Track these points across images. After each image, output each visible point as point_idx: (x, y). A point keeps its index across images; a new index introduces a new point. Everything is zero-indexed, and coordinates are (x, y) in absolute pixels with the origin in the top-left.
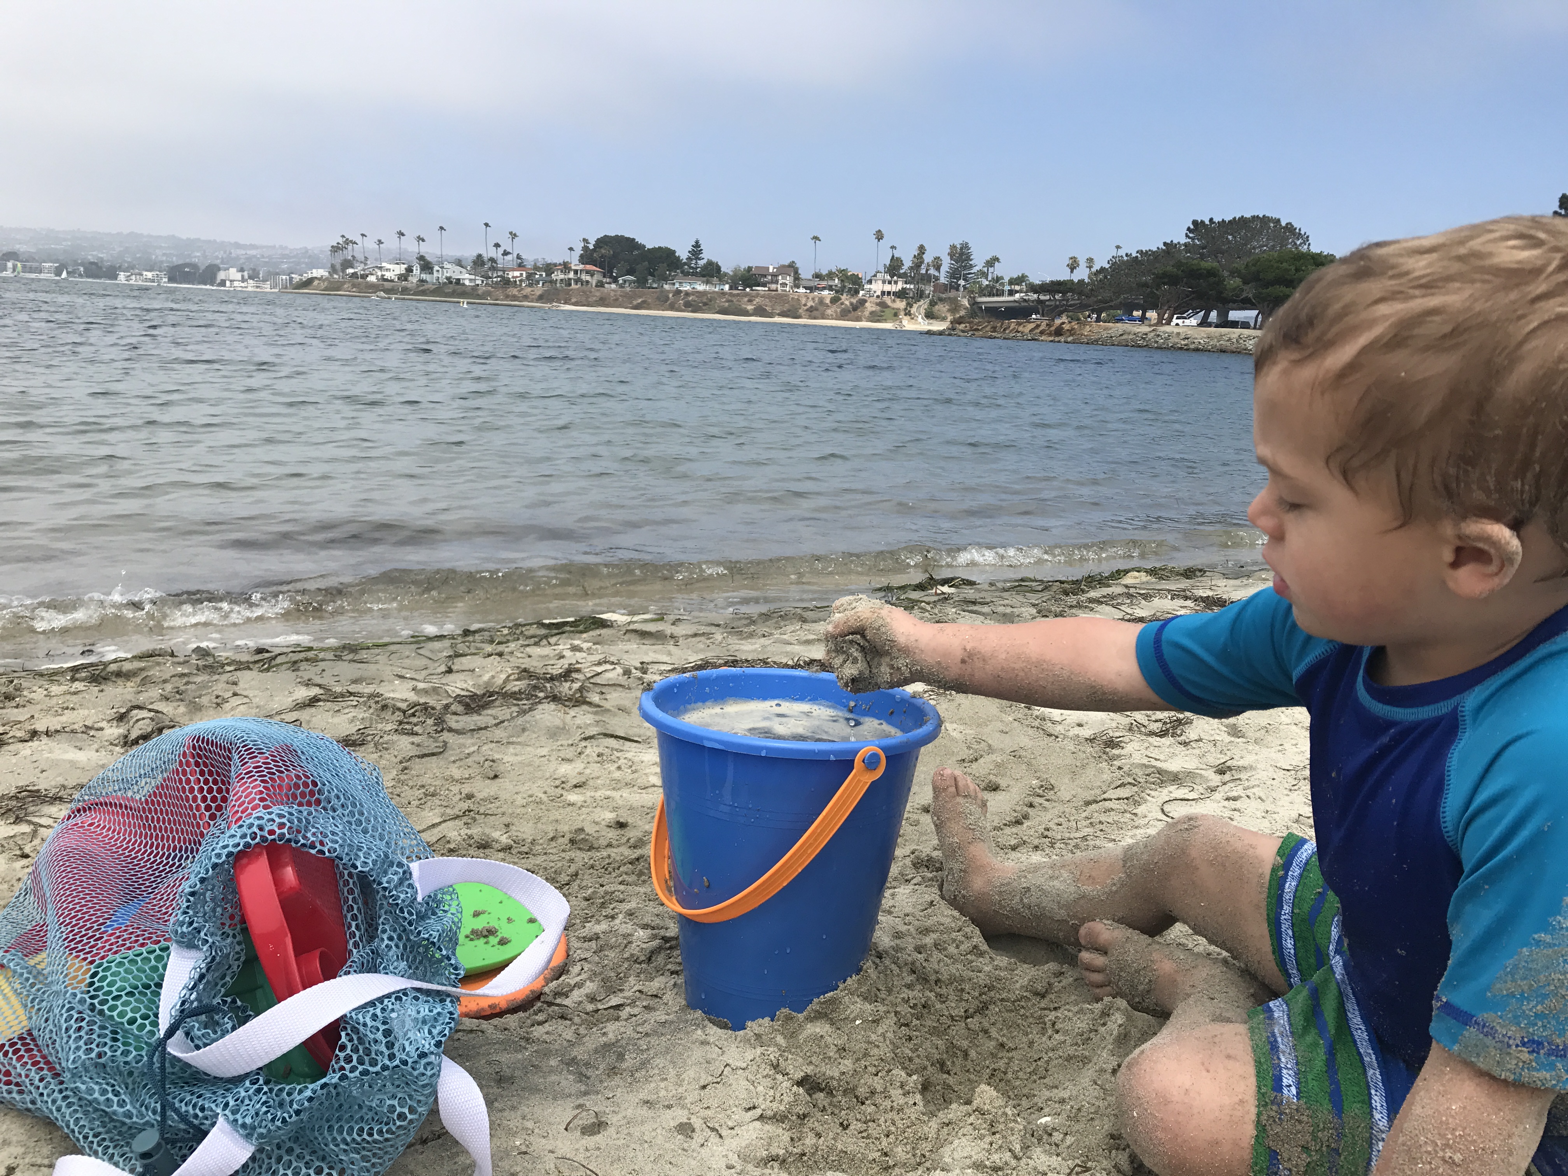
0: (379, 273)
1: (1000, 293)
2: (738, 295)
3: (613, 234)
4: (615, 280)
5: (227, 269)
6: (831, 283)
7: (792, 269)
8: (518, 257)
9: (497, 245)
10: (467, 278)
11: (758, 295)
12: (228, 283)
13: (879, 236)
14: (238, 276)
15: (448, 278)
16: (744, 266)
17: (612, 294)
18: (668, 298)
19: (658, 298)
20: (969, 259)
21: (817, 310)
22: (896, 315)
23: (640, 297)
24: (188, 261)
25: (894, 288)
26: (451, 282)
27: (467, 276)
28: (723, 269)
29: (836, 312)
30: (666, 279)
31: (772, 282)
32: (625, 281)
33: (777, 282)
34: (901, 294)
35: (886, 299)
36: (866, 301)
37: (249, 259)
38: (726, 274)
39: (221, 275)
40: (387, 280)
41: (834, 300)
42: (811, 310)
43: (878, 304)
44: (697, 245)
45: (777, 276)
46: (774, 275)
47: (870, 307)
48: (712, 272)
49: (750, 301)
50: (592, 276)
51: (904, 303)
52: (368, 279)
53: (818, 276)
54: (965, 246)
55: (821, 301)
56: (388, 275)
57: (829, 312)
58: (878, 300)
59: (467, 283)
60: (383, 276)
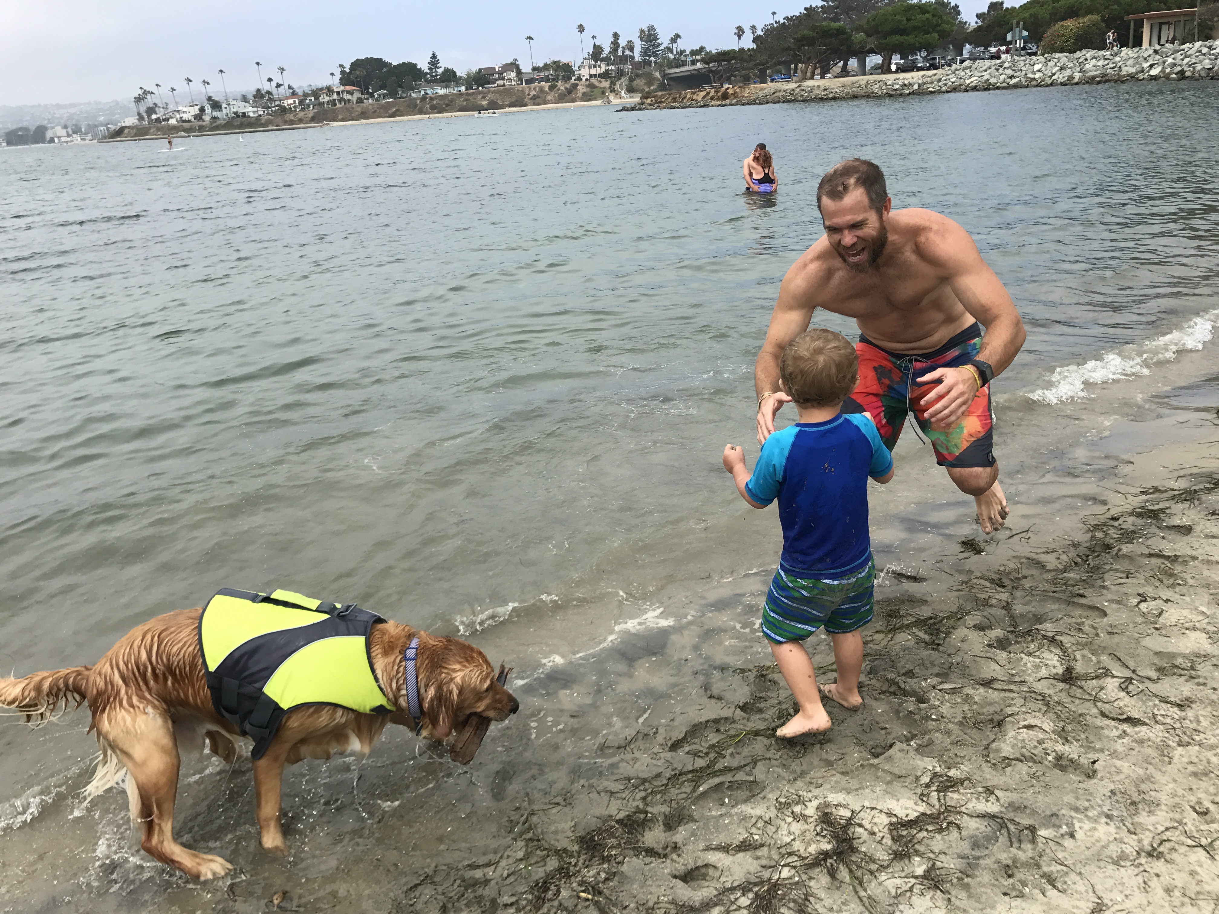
0: (178, 116)
1: (684, 64)
2: (473, 94)
3: (363, 58)
4: (371, 95)
5: (53, 128)
6: (547, 73)
7: (514, 66)
8: (290, 87)
9: (270, 80)
10: (250, 111)
11: (489, 92)
12: (56, 140)
13: (581, 29)
14: (64, 132)
15: (236, 113)
16: (474, 69)
17: (370, 107)
18: (417, 104)
19: (408, 106)
20: (656, 38)
21: (539, 97)
22: (603, 93)
23: (394, 107)
24: (20, 126)
25: (599, 71)
26: (238, 116)
27: (250, 109)
28: (458, 74)
29: (554, 97)
30: (413, 89)
31: (499, 79)
32: (379, 95)
33: (503, 78)
34: (605, 75)
35: (594, 81)
36: (577, 85)
37: (70, 117)
38: (461, 78)
39: (49, 134)
40: (185, 121)
41: (552, 88)
42: (534, 98)
43: (588, 86)
44: (434, 56)
45: (502, 73)
46: (500, 73)
47: (581, 89)
48: (449, 77)
49: (484, 97)
50: (352, 94)
51: (608, 82)
52: (170, 122)
53: (535, 69)
54: (651, 29)
55: (542, 90)
56: (185, 117)
57: (549, 97)
58: (588, 83)
59: (251, 115)
60: (181, 118)
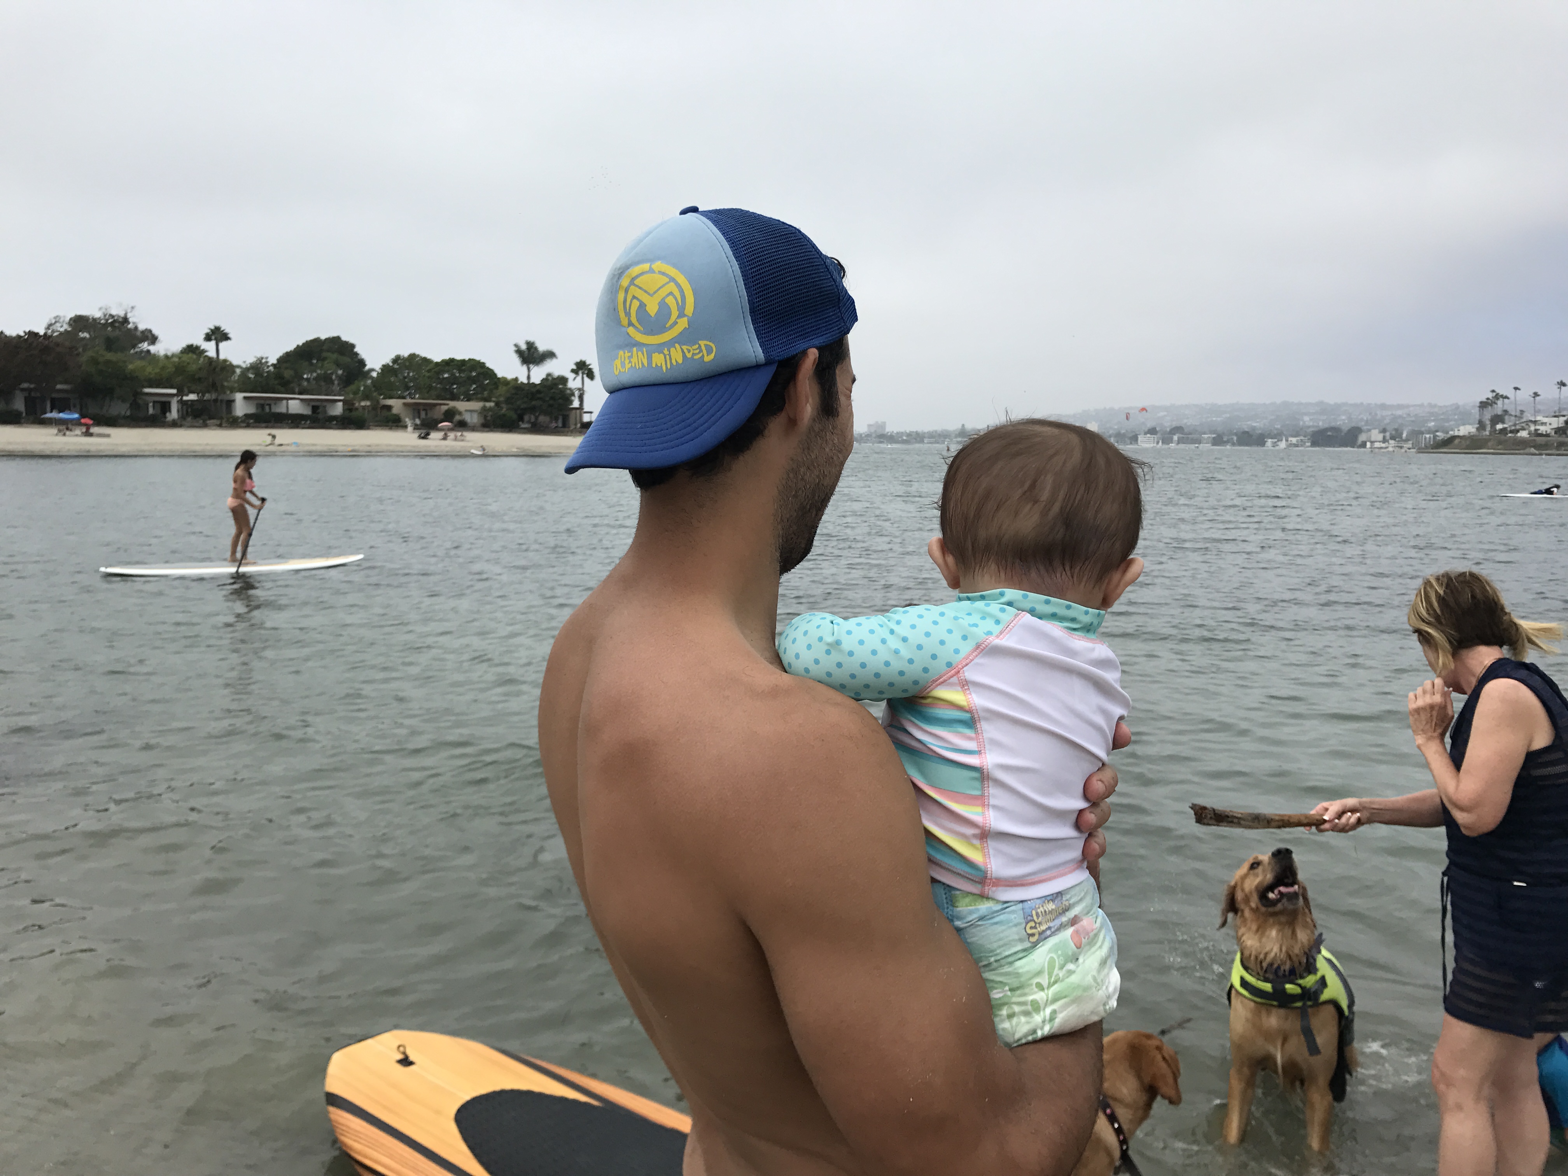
0: (1532, 428)
5: (1369, 430)
12: (1368, 444)
14: (1380, 437)
24: (1333, 424)
37: (1395, 418)
39: (1362, 438)
40: (1540, 435)
52: (1519, 435)
56: (1542, 429)
60: (1536, 430)
